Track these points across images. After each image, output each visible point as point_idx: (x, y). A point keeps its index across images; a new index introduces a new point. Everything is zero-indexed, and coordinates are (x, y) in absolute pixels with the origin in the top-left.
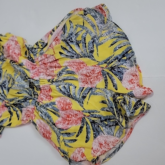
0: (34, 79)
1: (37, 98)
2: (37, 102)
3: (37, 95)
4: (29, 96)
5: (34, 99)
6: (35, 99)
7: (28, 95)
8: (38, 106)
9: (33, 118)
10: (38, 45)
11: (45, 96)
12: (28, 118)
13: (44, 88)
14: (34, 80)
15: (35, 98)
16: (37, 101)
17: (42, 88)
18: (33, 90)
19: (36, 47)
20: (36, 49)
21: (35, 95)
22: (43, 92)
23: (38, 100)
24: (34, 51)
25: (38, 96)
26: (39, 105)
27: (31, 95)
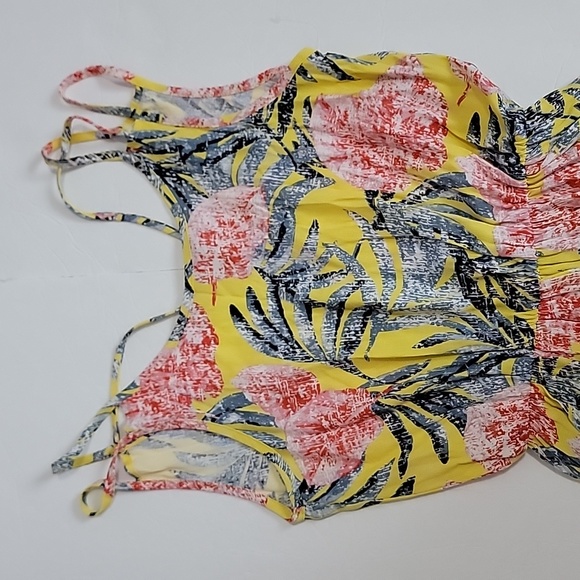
0: (511, 259)
1: (533, 347)
2: (541, 363)
3: (528, 331)
4: (490, 346)
5: (520, 355)
6: (522, 352)
7: (481, 342)
8: (554, 378)
9: (552, 438)
10: (558, 102)
11: (570, 323)
12: (522, 443)
13: (562, 291)
14: (510, 263)
15: (523, 347)
16: (537, 360)
17: (548, 291)
18: (491, 320)
19: (547, 108)
20: (547, 116)
21: (514, 334)
22: (556, 310)
23: (541, 354)
24: (536, 124)
25: (533, 335)
26: (556, 371)
27: (500, 341)
